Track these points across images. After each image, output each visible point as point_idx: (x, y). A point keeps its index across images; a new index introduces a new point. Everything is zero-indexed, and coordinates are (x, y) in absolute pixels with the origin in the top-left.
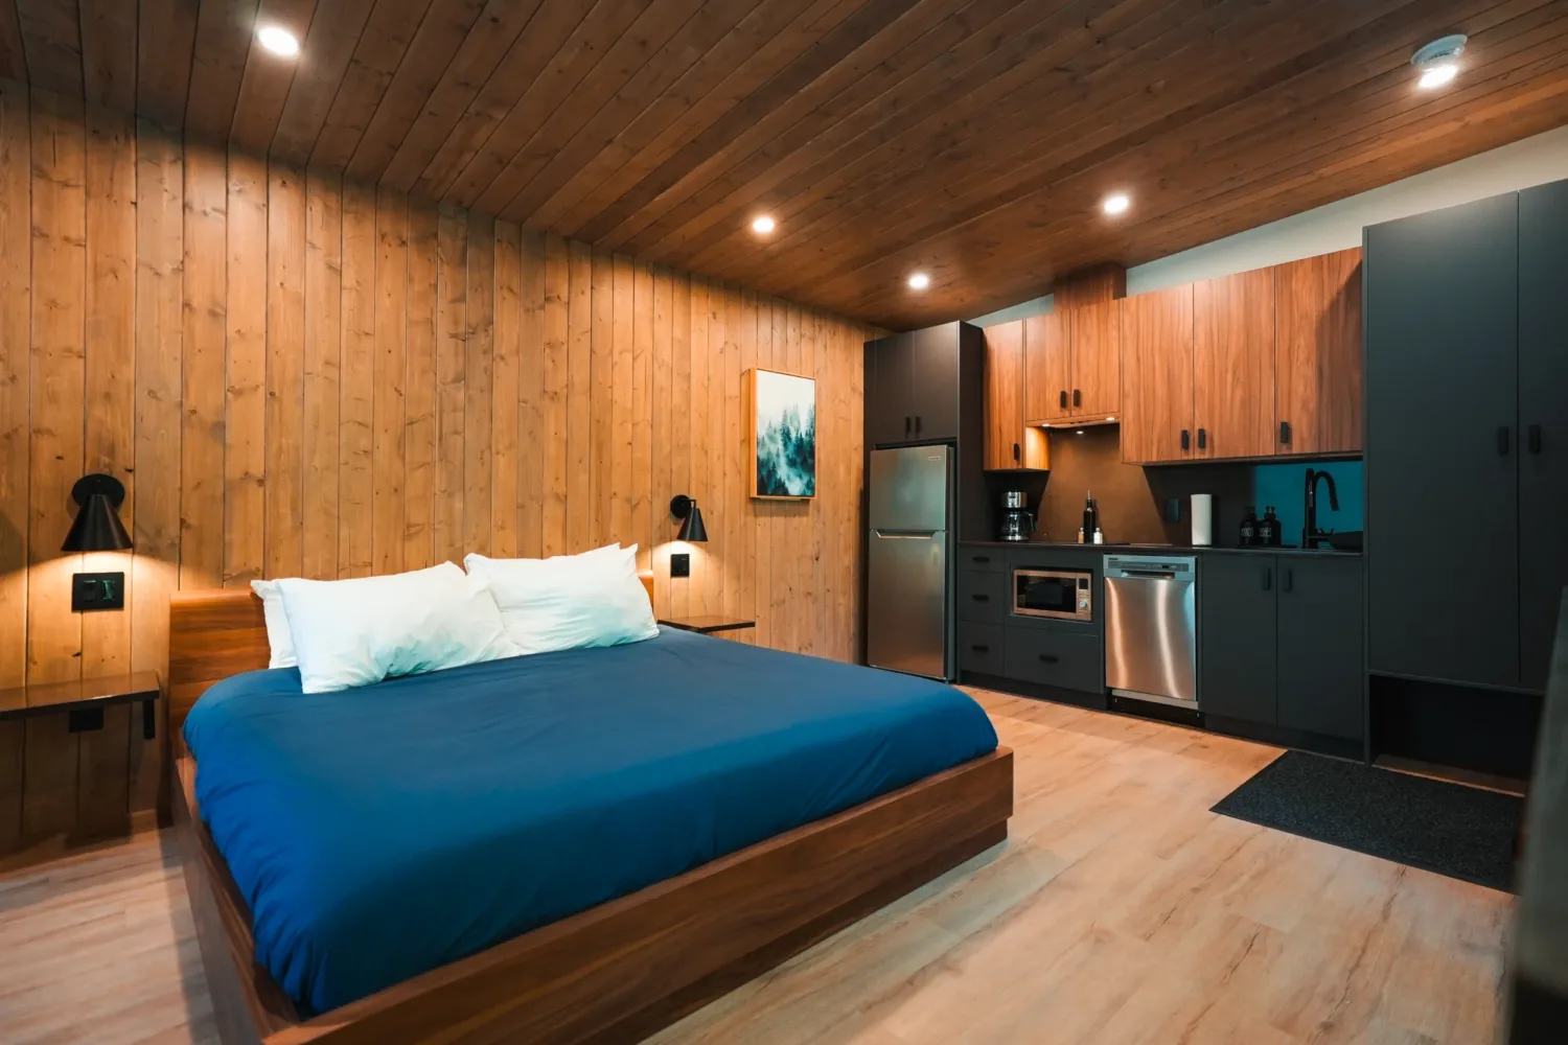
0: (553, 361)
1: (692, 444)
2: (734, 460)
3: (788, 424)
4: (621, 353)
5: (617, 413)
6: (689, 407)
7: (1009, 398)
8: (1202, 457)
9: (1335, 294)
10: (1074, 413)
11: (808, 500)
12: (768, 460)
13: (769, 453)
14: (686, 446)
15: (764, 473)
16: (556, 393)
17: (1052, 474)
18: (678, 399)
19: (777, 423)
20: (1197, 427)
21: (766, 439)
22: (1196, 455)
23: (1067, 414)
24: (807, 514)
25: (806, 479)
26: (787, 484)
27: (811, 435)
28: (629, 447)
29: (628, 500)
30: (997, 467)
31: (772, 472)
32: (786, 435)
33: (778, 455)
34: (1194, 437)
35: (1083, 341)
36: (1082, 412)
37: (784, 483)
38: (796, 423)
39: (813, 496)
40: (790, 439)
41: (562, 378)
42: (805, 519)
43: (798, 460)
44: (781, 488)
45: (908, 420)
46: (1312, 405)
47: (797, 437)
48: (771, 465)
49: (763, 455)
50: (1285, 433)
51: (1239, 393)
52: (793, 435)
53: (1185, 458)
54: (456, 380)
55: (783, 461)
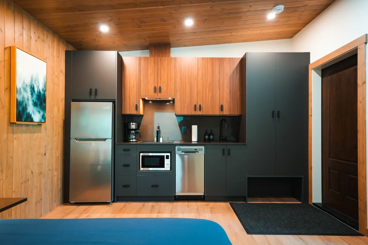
3: (34, 83)
7: (133, 87)
8: (200, 114)
9: (234, 69)
10: (159, 95)
11: (41, 124)
12: (23, 102)
13: (23, 98)
15: (21, 109)
17: (144, 117)
19: (28, 82)
20: (199, 104)
21: (22, 90)
22: (198, 113)
23: (156, 95)
24: (40, 132)
25: (42, 113)
26: (33, 116)
27: (45, 91)
30: (128, 112)
31: (25, 109)
32: (32, 89)
33: (28, 99)
34: (198, 107)
35: (162, 69)
36: (162, 95)
37: (31, 115)
38: (37, 84)
39: (45, 122)
40: (34, 91)
42: (40, 134)
43: (38, 103)
44: (29, 118)
45: (91, 90)
46: (228, 100)
47: (38, 91)
49: (20, 98)
50: (222, 108)
51: (210, 94)
52: (36, 89)
53: (195, 113)
55: (30, 103)
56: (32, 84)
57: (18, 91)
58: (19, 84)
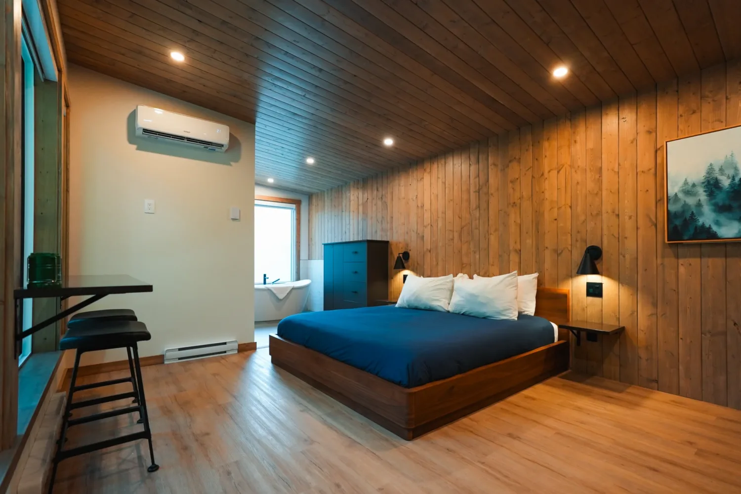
0: (513, 188)
1: (604, 211)
2: (648, 216)
3: (717, 175)
4: (549, 172)
5: (547, 206)
6: (601, 189)
12: (684, 212)
13: (685, 206)
14: (599, 213)
15: (678, 223)
16: (514, 203)
18: (590, 185)
19: (698, 179)
21: (681, 195)
26: (715, 228)
28: (555, 222)
29: (556, 251)
31: (690, 220)
33: (699, 205)
37: (710, 228)
38: (730, 172)
41: (517, 195)
44: (704, 233)
47: (732, 185)
48: (688, 215)
49: (674, 208)
52: (725, 184)
54: (476, 209)
55: (707, 209)
56: (709, 179)
57: (670, 200)
58: (674, 188)
